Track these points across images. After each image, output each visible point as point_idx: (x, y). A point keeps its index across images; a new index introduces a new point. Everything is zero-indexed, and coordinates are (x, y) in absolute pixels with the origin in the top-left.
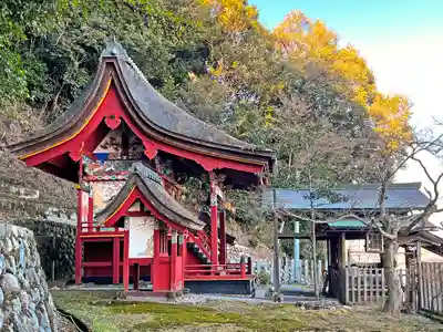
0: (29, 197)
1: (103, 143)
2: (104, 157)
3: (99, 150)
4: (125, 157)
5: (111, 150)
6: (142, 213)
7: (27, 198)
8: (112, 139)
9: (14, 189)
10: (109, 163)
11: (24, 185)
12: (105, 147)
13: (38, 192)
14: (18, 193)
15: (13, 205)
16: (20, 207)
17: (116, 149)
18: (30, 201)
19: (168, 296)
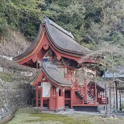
0: (28, 75)
1: (45, 55)
2: (46, 60)
3: (44, 58)
4: (53, 60)
5: (48, 57)
6: (46, 81)
7: (27, 75)
8: (49, 53)
9: (22, 73)
10: (48, 62)
11: (26, 71)
12: (46, 56)
13: (32, 73)
14: (24, 74)
15: (20, 78)
16: (23, 79)
17: (50, 57)
18: (29, 76)
19: (55, 111)
